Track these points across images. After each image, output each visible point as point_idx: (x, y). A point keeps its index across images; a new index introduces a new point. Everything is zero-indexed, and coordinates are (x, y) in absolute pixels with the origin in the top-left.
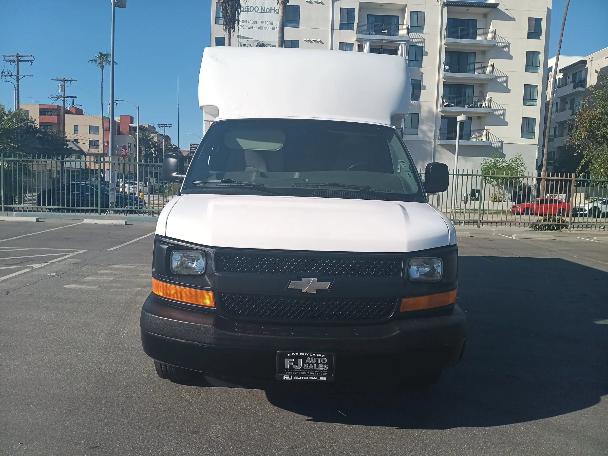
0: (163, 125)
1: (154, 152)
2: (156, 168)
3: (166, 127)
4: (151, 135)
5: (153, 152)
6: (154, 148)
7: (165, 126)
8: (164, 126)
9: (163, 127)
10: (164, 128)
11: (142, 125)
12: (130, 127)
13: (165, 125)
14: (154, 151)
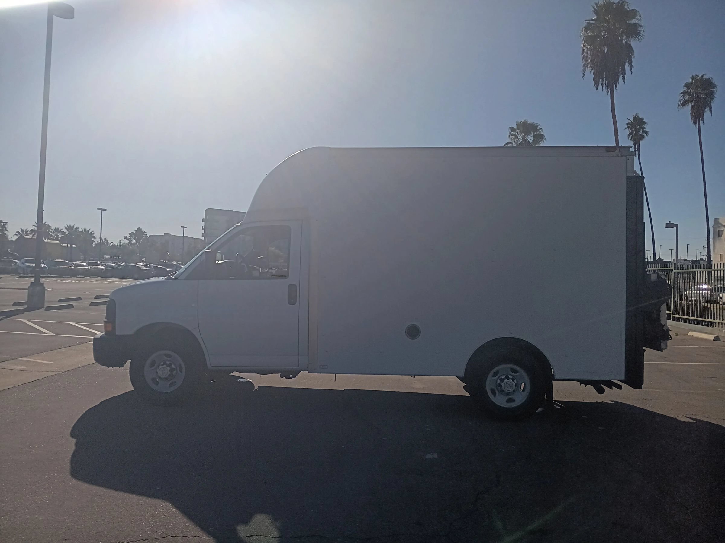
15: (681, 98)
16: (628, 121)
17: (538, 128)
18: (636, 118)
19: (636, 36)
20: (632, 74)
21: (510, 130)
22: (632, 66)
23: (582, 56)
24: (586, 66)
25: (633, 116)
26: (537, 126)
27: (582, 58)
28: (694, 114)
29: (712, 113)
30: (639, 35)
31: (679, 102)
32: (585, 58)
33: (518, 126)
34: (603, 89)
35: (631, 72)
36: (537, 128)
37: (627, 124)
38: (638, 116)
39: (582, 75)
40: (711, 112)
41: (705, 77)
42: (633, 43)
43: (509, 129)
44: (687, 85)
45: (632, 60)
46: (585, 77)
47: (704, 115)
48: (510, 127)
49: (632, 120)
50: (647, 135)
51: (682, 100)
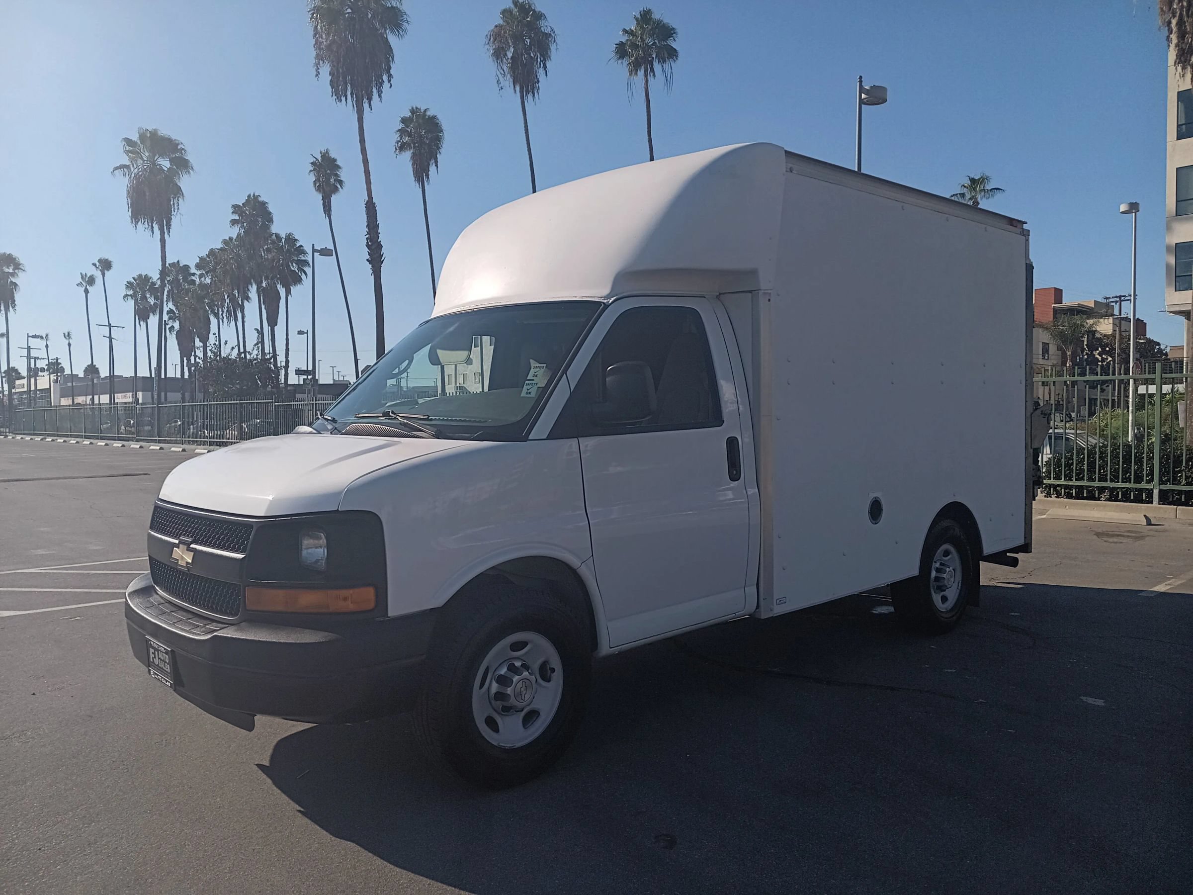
0: (1117, 297)
1: (1100, 358)
2: (1105, 390)
3: (1123, 301)
4: (1087, 323)
5: (1098, 356)
6: (1100, 349)
7: (1120, 299)
8: (1118, 299)
9: (1116, 302)
10: (1118, 304)
11: (1079, 304)
12: (1055, 311)
13: (1120, 297)
14: (1099, 354)
15: (399, 139)
16: (313, 160)
17: (179, 148)
18: (325, 156)
19: (395, 28)
20: (391, 87)
21: (124, 143)
22: (391, 75)
23: (314, 38)
24: (319, 58)
25: (321, 153)
26: (178, 144)
27: (314, 43)
28: (417, 166)
29: (438, 169)
30: (401, 28)
31: (396, 145)
32: (318, 45)
33: (142, 137)
34: (347, 103)
35: (389, 85)
36: (177, 147)
37: (312, 163)
38: (329, 155)
39: (315, 73)
40: (437, 167)
41: (428, 113)
42: (392, 39)
43: (121, 141)
44: (404, 120)
45: (391, 65)
46: (319, 76)
47: (430, 169)
48: (124, 137)
49: (320, 159)
50: (341, 187)
51: (400, 141)
